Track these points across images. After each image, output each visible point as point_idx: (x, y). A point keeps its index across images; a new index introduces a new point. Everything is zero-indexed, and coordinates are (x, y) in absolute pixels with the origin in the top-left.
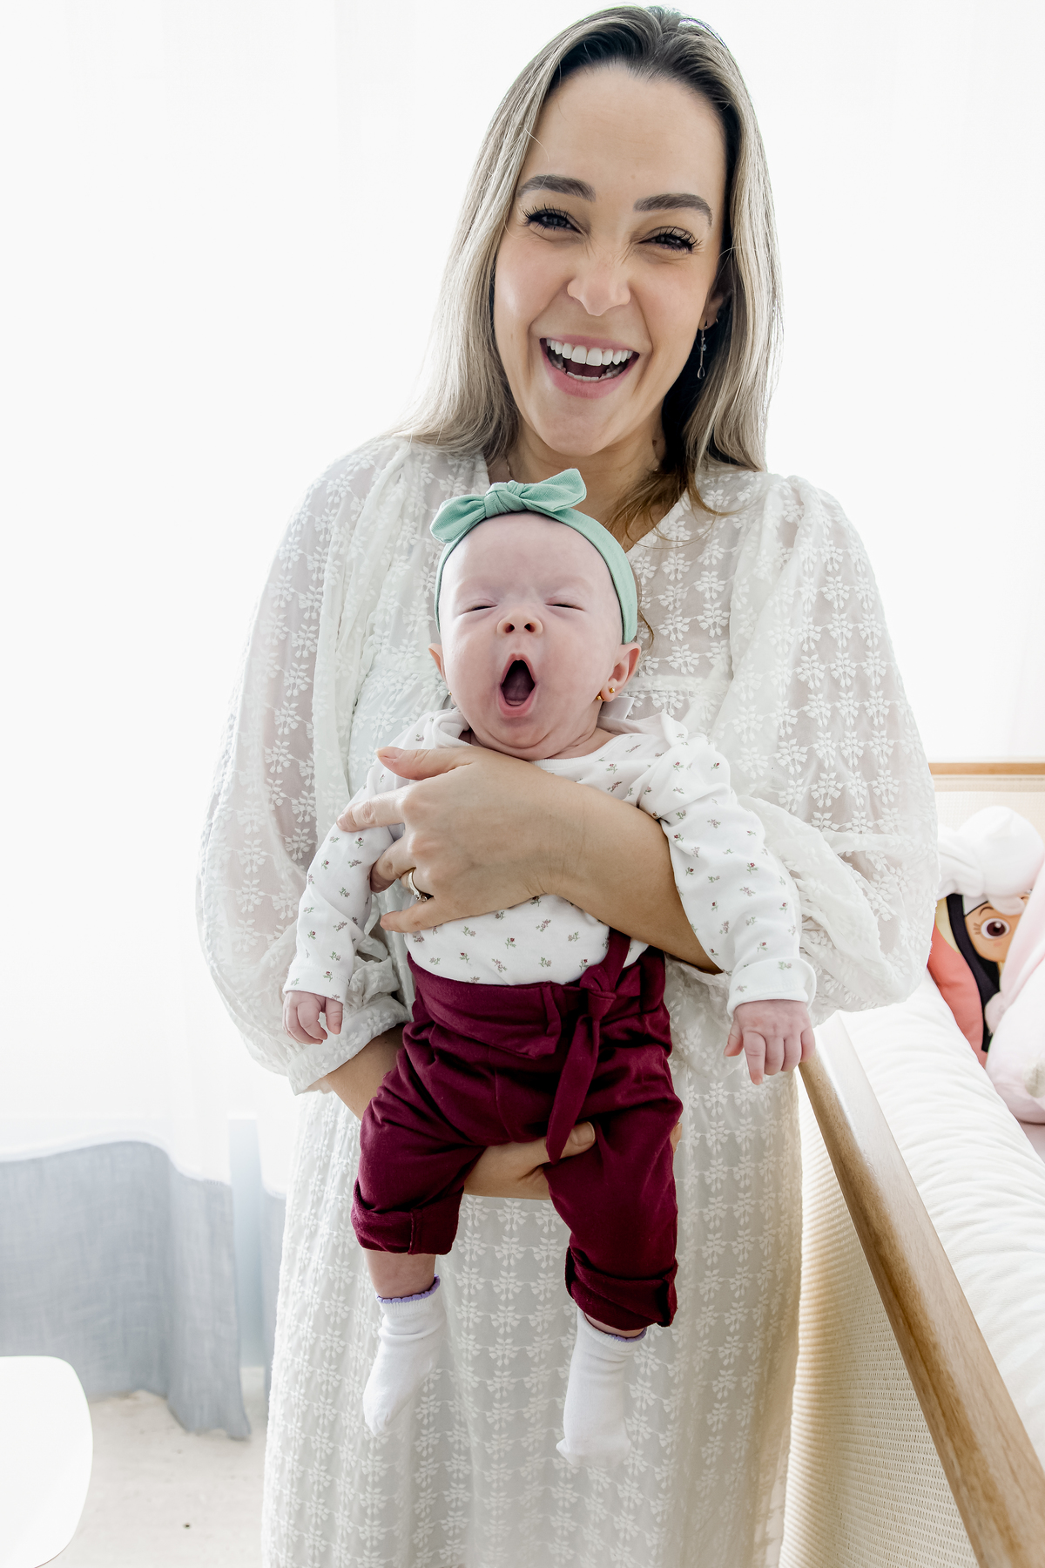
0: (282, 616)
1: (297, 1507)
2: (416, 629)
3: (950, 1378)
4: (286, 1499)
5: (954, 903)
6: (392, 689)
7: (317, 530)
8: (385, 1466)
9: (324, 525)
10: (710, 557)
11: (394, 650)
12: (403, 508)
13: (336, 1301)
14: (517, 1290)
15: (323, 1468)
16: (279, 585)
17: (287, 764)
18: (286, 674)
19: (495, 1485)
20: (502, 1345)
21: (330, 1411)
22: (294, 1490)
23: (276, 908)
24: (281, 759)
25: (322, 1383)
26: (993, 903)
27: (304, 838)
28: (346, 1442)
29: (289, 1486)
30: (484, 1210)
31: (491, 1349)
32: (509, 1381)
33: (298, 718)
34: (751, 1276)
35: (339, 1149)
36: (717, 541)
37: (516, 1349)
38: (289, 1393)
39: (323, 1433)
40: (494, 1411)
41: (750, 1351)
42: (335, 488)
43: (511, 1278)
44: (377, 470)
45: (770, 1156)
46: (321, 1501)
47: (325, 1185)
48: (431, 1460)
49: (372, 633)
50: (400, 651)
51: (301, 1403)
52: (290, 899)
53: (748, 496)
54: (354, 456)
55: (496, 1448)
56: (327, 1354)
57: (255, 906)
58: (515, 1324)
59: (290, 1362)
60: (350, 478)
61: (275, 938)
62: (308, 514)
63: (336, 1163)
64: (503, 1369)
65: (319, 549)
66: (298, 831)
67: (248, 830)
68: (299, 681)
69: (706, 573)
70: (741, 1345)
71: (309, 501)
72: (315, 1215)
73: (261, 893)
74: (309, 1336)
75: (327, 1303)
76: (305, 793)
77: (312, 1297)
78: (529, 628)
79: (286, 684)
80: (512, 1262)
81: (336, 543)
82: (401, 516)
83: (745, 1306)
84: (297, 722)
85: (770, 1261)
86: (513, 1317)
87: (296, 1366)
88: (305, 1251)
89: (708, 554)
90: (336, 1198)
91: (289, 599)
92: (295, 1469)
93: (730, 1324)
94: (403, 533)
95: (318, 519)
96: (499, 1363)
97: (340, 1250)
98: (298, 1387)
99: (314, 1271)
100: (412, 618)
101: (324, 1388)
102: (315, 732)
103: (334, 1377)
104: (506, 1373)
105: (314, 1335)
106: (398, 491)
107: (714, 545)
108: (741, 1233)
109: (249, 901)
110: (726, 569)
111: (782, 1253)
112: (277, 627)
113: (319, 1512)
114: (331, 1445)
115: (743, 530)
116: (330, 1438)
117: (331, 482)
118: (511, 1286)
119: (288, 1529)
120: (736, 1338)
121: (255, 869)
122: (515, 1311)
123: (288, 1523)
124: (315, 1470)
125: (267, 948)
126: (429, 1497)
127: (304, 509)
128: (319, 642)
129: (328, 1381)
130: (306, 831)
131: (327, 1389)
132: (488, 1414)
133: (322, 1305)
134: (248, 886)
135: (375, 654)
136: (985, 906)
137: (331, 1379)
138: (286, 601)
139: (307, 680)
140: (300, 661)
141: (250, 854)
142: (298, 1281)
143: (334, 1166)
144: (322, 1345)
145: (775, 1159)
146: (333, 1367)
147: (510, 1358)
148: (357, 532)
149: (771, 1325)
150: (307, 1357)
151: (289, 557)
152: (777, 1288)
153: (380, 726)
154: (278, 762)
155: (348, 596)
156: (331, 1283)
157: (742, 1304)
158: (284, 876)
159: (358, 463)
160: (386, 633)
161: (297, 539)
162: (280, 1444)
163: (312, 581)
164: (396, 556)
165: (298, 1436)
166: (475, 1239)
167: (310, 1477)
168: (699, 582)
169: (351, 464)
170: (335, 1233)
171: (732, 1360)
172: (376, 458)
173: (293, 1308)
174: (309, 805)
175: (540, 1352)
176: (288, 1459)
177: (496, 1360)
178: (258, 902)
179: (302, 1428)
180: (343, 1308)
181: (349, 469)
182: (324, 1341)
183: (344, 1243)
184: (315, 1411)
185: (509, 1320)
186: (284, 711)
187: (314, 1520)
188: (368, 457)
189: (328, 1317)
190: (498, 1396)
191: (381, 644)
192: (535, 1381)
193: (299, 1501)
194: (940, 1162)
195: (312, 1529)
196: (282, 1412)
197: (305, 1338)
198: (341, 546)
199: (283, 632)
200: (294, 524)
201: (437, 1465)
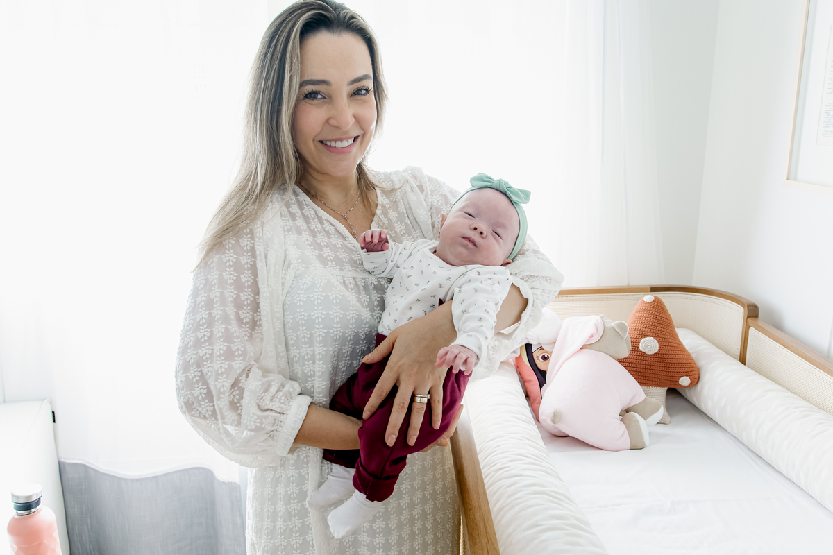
5: (528, 347)
26: (544, 347)
78: (481, 233)
136: (541, 348)
194: (498, 446)
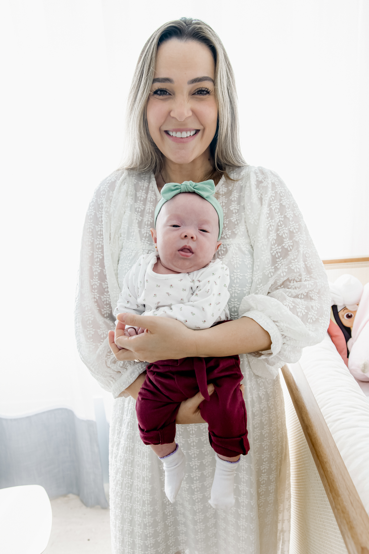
0: (91, 234)
1: (122, 539)
2: (134, 233)
3: (331, 473)
4: (118, 537)
5: (335, 307)
6: (128, 255)
7: (99, 203)
8: (152, 519)
9: (101, 202)
10: (234, 197)
11: (128, 241)
12: (127, 193)
13: (128, 466)
14: (198, 453)
15: (129, 525)
16: (89, 224)
17: (98, 285)
18: (95, 254)
19: (198, 521)
20: (195, 472)
21: (130, 504)
22: (120, 533)
23: (100, 334)
24: (96, 283)
25: (126, 495)
27: (108, 309)
28: (137, 514)
29: (118, 532)
30: (182, 428)
31: (191, 474)
32: (199, 485)
33: (100, 268)
34: (269, 441)
35: (126, 414)
36: (235, 191)
37: (200, 473)
38: (115, 500)
39: (128, 512)
40: (195, 495)
41: (272, 467)
42: (103, 189)
43: (195, 449)
44: (117, 181)
45: (272, 399)
46: (130, 536)
47: (121, 427)
48: (171, 516)
49: (121, 236)
50: (130, 241)
51: (120, 503)
52: (104, 330)
53: (244, 173)
54: (109, 177)
55: (197, 508)
56: (127, 485)
57: (92, 335)
58: (198, 464)
59: (114, 489)
60: (108, 185)
61: (101, 344)
62: (95, 198)
63: (125, 418)
64: (196, 480)
65: (100, 210)
66: (105, 307)
67: (86, 309)
68: (99, 256)
69: (233, 203)
70: (268, 465)
71: (95, 194)
72: (119, 437)
73: (94, 330)
74: (120, 479)
75: (125, 467)
76: (105, 294)
77: (120, 466)
79: (95, 257)
80: (195, 444)
81: (106, 207)
82: (127, 196)
83: (269, 452)
84: (100, 269)
85: (275, 435)
86: (197, 462)
87: (117, 490)
88: (116, 450)
89: (233, 196)
90: (126, 431)
91: (93, 228)
92: (120, 526)
93: (264, 458)
94: (128, 201)
95: (99, 200)
96: (195, 479)
97: (128, 449)
98: (118, 497)
99: (120, 457)
100: (133, 230)
101: (127, 497)
102: (107, 272)
103: (130, 493)
104: (198, 482)
105: (122, 479)
106: (124, 187)
107: (235, 192)
108: (265, 427)
109: (90, 333)
110: (240, 200)
111: (279, 432)
112: (90, 238)
113: (129, 540)
114: (131, 516)
115: (244, 186)
116: (131, 514)
117: (102, 187)
118: (195, 452)
119: (119, 547)
120: (267, 463)
121: (90, 322)
122: (198, 460)
123: (119, 545)
124: (126, 526)
125: (98, 348)
126: (172, 528)
127: (94, 197)
128: (104, 241)
129: (128, 494)
130: (108, 306)
131: (128, 497)
132: (193, 496)
133: (124, 468)
134: (89, 328)
135: (123, 243)
137: (129, 493)
138: (92, 229)
139: (102, 255)
140: (99, 249)
141: (88, 317)
142: (114, 461)
143: (125, 420)
144: (125, 482)
145: (273, 400)
146: (129, 489)
147: (198, 477)
148: (112, 203)
149: (278, 457)
150: (120, 487)
151: (91, 214)
152: (279, 444)
153: (126, 268)
154: (95, 284)
155: (111, 225)
156: (126, 460)
157: (267, 451)
158: (101, 323)
159: (111, 180)
160: (125, 236)
161: (93, 207)
162: (114, 518)
163: (100, 221)
164: (126, 209)
165: (119, 514)
166: (181, 438)
167: (125, 528)
168: (231, 207)
169: (108, 180)
170: (126, 443)
171: (266, 470)
172: (116, 177)
173: (114, 470)
174: (107, 297)
175: (208, 473)
176: (117, 523)
177: (194, 478)
178: (93, 333)
179: (121, 512)
180: (131, 469)
181: (108, 182)
182: (126, 481)
183: (130, 446)
184: (125, 505)
185: (196, 463)
186: (95, 266)
187: (128, 543)
188: (114, 177)
189: (126, 472)
190: (196, 490)
191: (124, 240)
192: (208, 483)
193: (122, 537)
195: (127, 546)
196: (114, 506)
197: (119, 480)
198: (108, 208)
199: (92, 239)
200: (91, 203)
201: (174, 518)
